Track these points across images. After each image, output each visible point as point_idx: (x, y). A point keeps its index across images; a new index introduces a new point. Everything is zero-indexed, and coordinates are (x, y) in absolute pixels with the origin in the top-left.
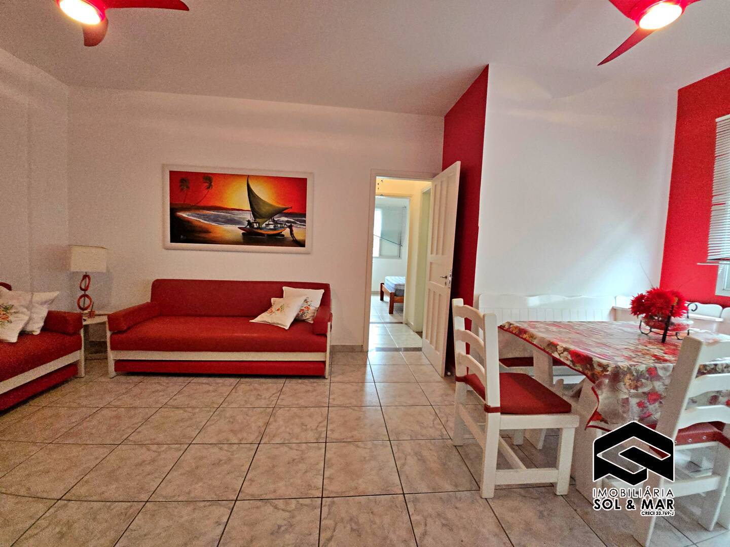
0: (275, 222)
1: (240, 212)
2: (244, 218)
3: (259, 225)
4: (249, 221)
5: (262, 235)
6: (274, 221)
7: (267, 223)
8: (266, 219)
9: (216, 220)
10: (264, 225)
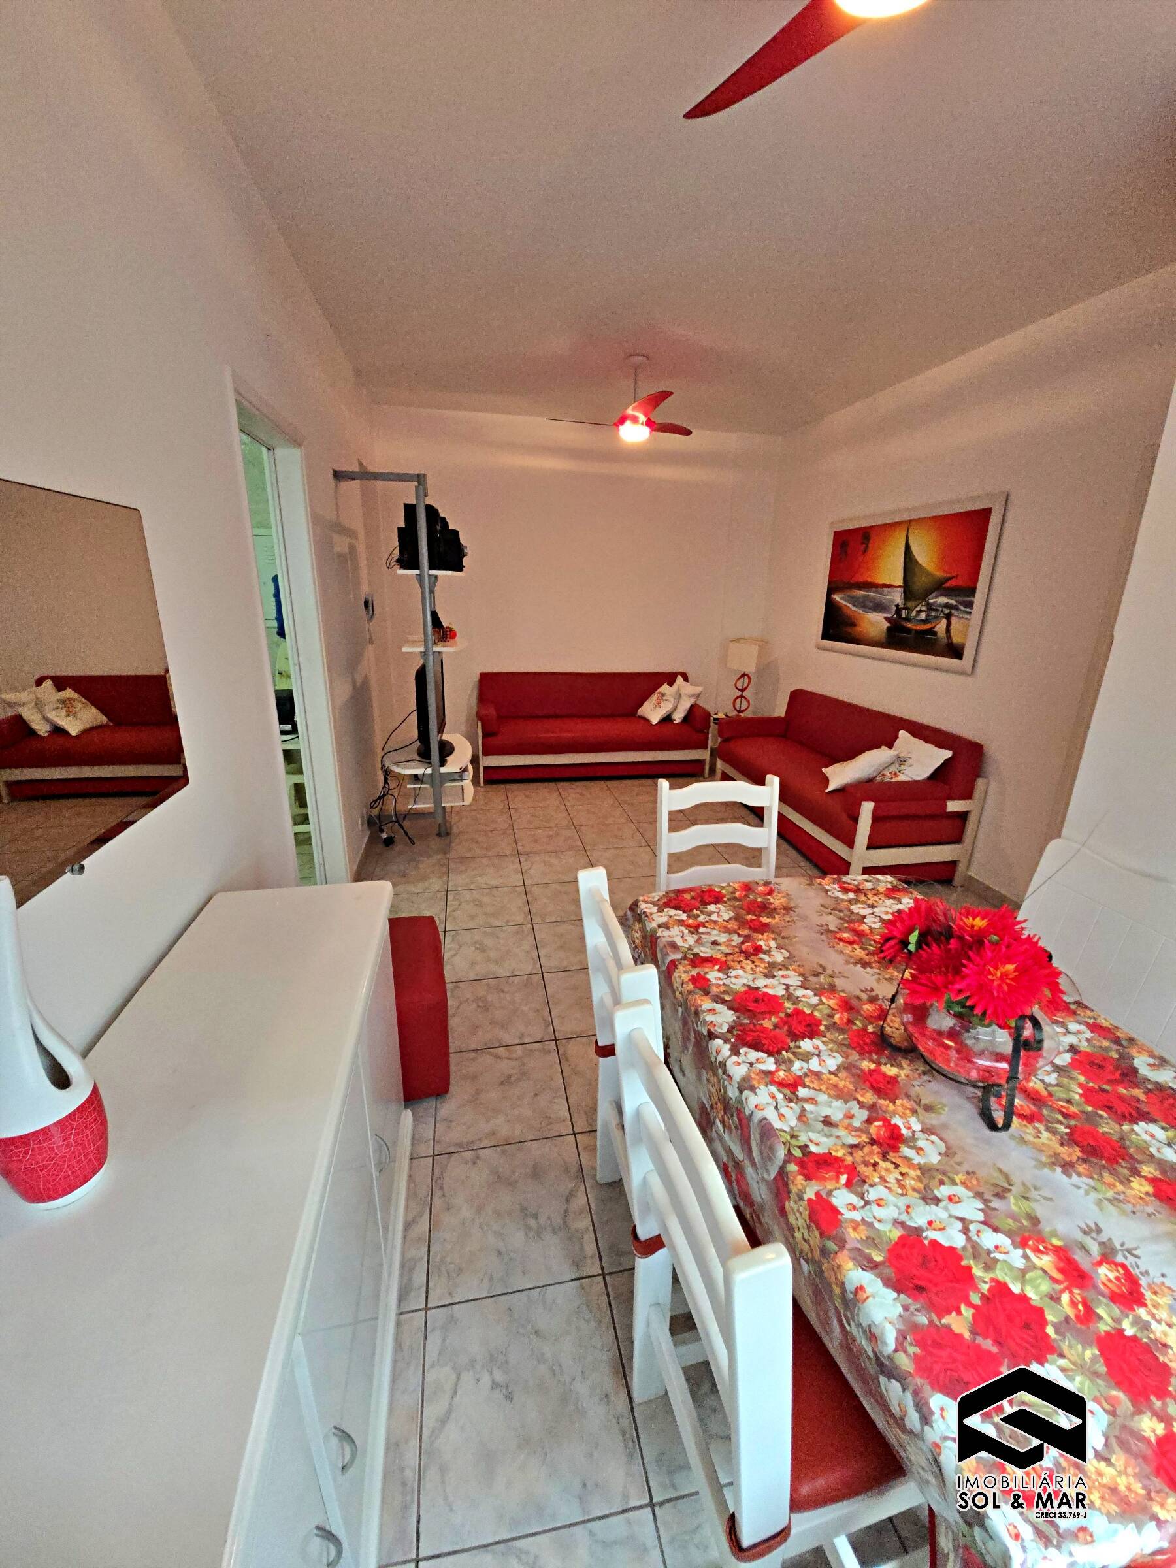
1: (889, 589)
2: (893, 601)
3: (908, 613)
4: (897, 606)
5: (908, 631)
6: (928, 604)
7: (918, 609)
8: (917, 603)
9: (864, 606)
10: (914, 614)
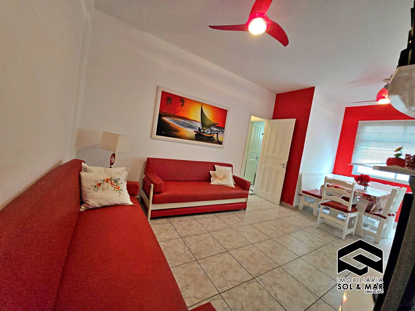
0: (211, 130)
3: (204, 131)
4: (199, 128)
5: (204, 136)
7: (207, 130)
8: (207, 128)
